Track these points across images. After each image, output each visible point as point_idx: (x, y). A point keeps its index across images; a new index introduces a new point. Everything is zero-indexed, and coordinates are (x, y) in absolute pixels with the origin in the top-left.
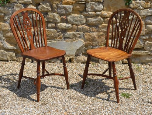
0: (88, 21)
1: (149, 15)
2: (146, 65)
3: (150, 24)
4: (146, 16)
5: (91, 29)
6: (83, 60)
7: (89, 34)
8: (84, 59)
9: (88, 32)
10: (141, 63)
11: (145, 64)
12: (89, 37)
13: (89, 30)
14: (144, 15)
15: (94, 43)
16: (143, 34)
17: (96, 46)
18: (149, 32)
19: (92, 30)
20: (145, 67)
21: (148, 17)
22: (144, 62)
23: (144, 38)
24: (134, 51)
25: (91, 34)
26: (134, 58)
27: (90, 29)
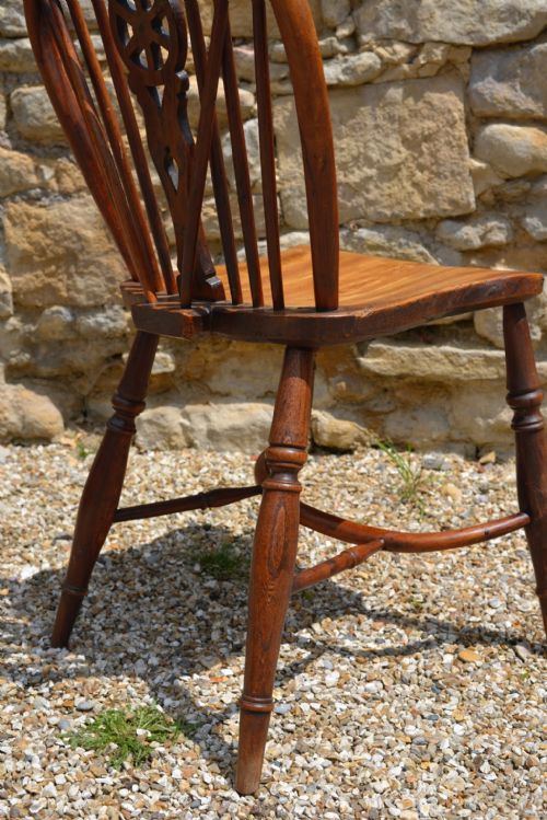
0: (22, 107)
1: (492, 36)
2: (499, 461)
3: (513, 122)
4: (477, 50)
5: (48, 173)
6: (13, 418)
7: (33, 210)
8: (17, 408)
9: (32, 200)
10: (461, 446)
11: (491, 457)
12: (38, 235)
13: (33, 179)
14: (453, 37)
15: (80, 283)
16: (453, 202)
17: (100, 308)
18: (512, 191)
19: (58, 177)
20: (486, 478)
21: (493, 61)
22: (480, 437)
23: (471, 234)
24: (397, 349)
25: (55, 212)
26: (405, 406)
27: (38, 171)
